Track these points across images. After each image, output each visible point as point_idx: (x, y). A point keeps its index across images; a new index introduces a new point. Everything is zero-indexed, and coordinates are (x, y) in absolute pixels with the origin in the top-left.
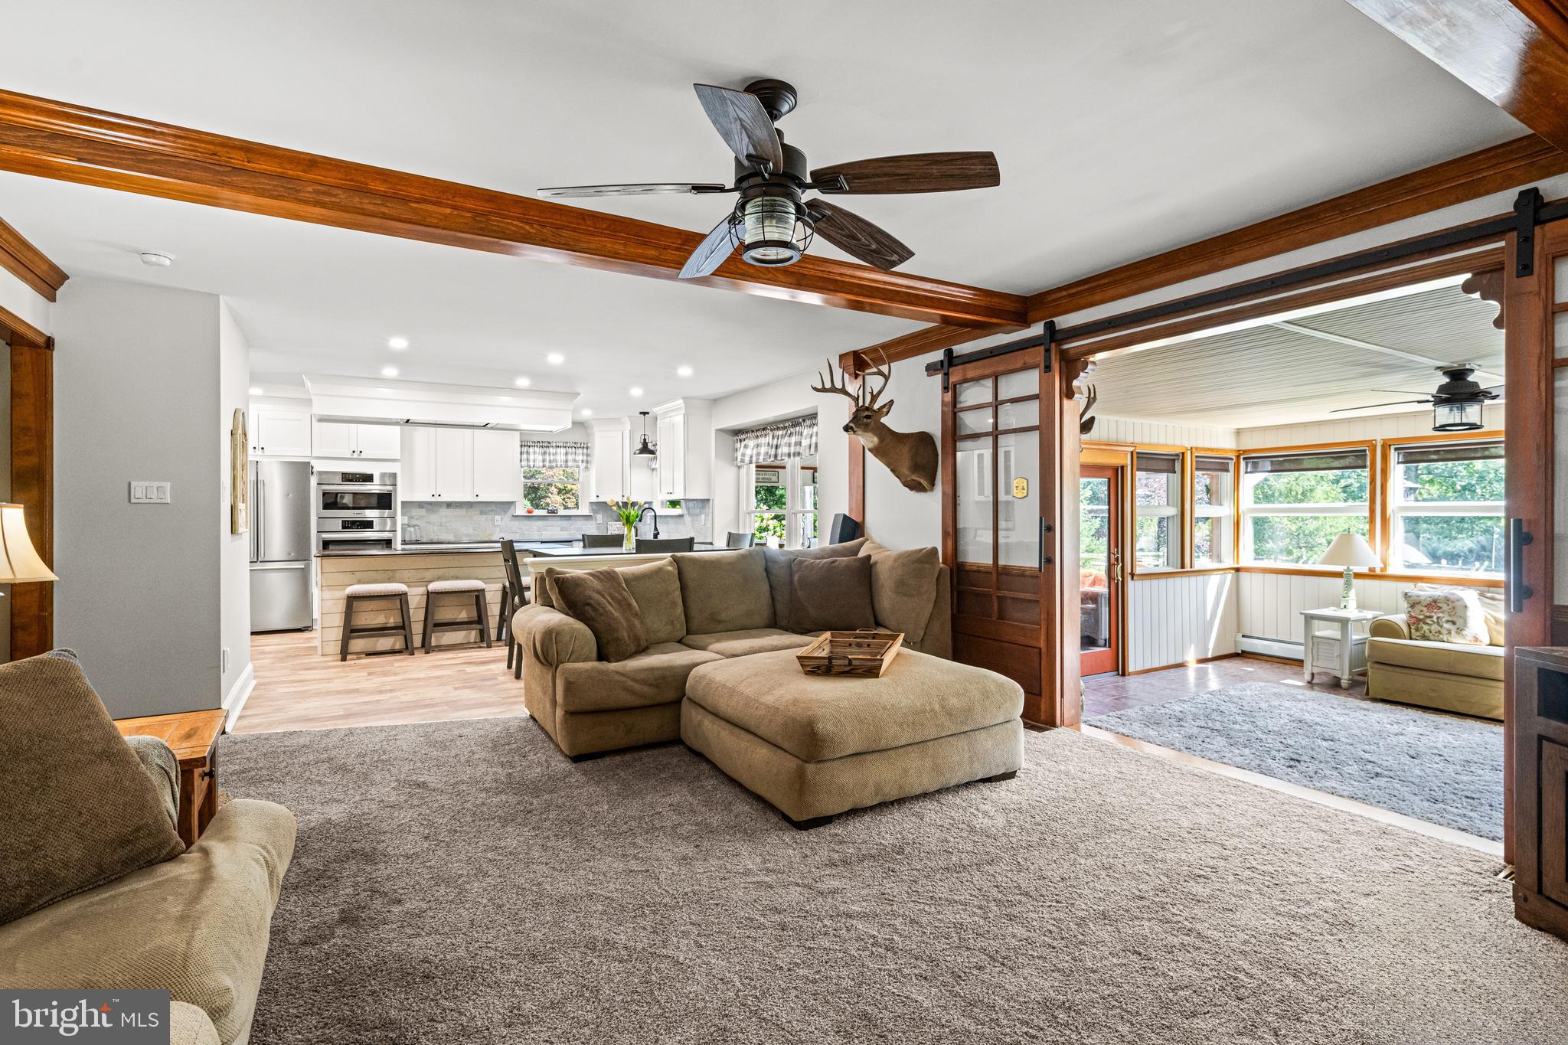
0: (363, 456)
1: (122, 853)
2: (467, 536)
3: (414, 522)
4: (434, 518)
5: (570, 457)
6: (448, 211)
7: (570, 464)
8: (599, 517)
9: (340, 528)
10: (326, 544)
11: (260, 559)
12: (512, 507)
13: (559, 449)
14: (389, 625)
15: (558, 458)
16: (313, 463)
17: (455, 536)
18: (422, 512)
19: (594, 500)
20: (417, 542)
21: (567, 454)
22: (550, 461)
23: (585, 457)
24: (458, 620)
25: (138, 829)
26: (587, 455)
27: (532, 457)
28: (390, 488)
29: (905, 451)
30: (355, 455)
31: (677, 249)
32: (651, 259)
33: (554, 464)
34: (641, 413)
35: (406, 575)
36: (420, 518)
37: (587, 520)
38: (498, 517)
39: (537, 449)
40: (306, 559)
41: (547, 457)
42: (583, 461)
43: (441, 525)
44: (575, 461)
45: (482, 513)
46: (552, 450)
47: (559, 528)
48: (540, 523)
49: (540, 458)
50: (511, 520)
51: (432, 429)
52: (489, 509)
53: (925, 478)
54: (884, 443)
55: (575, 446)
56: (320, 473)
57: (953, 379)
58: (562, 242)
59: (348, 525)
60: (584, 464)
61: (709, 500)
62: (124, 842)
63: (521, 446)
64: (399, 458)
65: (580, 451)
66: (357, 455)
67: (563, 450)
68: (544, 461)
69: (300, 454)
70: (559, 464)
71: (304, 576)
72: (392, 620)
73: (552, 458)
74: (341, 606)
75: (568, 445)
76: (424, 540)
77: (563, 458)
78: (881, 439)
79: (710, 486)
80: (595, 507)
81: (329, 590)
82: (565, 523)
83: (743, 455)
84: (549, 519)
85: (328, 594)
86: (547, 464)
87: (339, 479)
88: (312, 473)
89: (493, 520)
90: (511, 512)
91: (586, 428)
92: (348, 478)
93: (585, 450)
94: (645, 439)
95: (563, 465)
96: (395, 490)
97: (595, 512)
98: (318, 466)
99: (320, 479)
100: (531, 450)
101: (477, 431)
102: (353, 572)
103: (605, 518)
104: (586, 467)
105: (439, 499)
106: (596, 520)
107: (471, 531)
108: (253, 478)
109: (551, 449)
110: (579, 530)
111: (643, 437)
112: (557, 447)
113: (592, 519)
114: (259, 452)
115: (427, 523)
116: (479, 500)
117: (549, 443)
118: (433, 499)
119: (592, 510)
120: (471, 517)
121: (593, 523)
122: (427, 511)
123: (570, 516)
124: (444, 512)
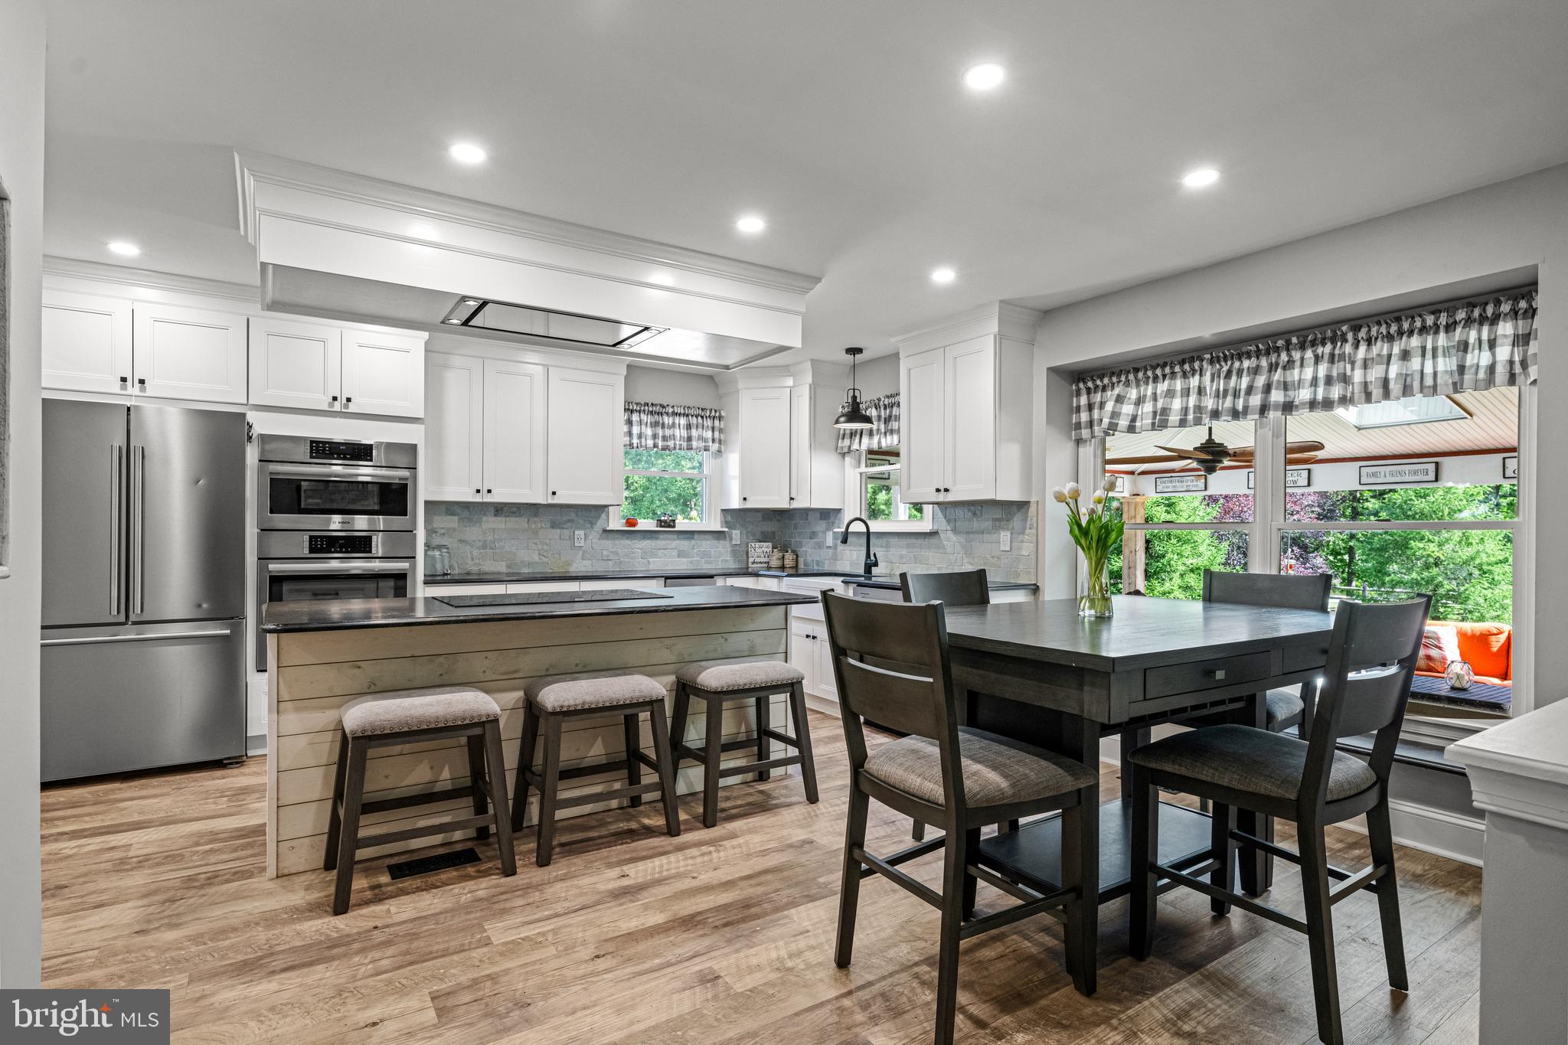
0: (353, 408)
2: (529, 564)
4: (473, 533)
5: (694, 433)
7: (694, 444)
8: (737, 536)
9: (306, 551)
10: (276, 586)
11: (132, 618)
12: (603, 516)
13: (677, 420)
14: (439, 787)
15: (677, 433)
16: (252, 417)
17: (508, 567)
18: (452, 522)
19: (735, 504)
21: (689, 427)
22: (664, 439)
23: (717, 434)
24: (586, 763)
26: (721, 431)
28: (405, 473)
30: (337, 406)
33: (671, 443)
34: (846, 351)
35: (478, 665)
36: (450, 532)
37: (718, 539)
38: (580, 533)
39: (644, 417)
40: (232, 615)
41: (660, 432)
42: (713, 440)
43: (484, 547)
44: (701, 439)
45: (553, 525)
46: (668, 420)
47: (675, 553)
48: (646, 544)
49: (649, 432)
50: (600, 538)
52: (565, 518)
55: (702, 413)
56: (264, 439)
59: (323, 545)
60: (716, 445)
64: (421, 415)
65: (709, 423)
66: (341, 407)
67: (683, 421)
68: (655, 436)
69: (226, 395)
70: (678, 443)
71: (227, 653)
72: (446, 774)
73: (668, 432)
74: (327, 750)
75: (691, 412)
77: (684, 433)
80: (729, 518)
81: (297, 710)
82: (684, 544)
83: (1115, 415)
84: (661, 536)
85: (293, 721)
86: (660, 444)
87: (303, 453)
88: (250, 438)
89: (572, 538)
90: (600, 524)
91: (716, 385)
92: (323, 449)
93: (717, 422)
94: (854, 397)
95: (685, 444)
96: (415, 478)
97: (727, 524)
98: (262, 424)
99: (263, 451)
102: (356, 664)
103: (745, 538)
104: (719, 451)
105: (488, 499)
106: (731, 539)
107: (536, 558)
108: (119, 441)
109: (666, 418)
110: (705, 555)
111: (851, 393)
112: (675, 414)
113: (725, 539)
114: (134, 390)
115: (461, 541)
116: (556, 500)
117: (663, 407)
118: (478, 499)
119: (726, 522)
120: (536, 533)
121: (727, 543)
122: (461, 520)
123: (692, 533)
124: (491, 522)
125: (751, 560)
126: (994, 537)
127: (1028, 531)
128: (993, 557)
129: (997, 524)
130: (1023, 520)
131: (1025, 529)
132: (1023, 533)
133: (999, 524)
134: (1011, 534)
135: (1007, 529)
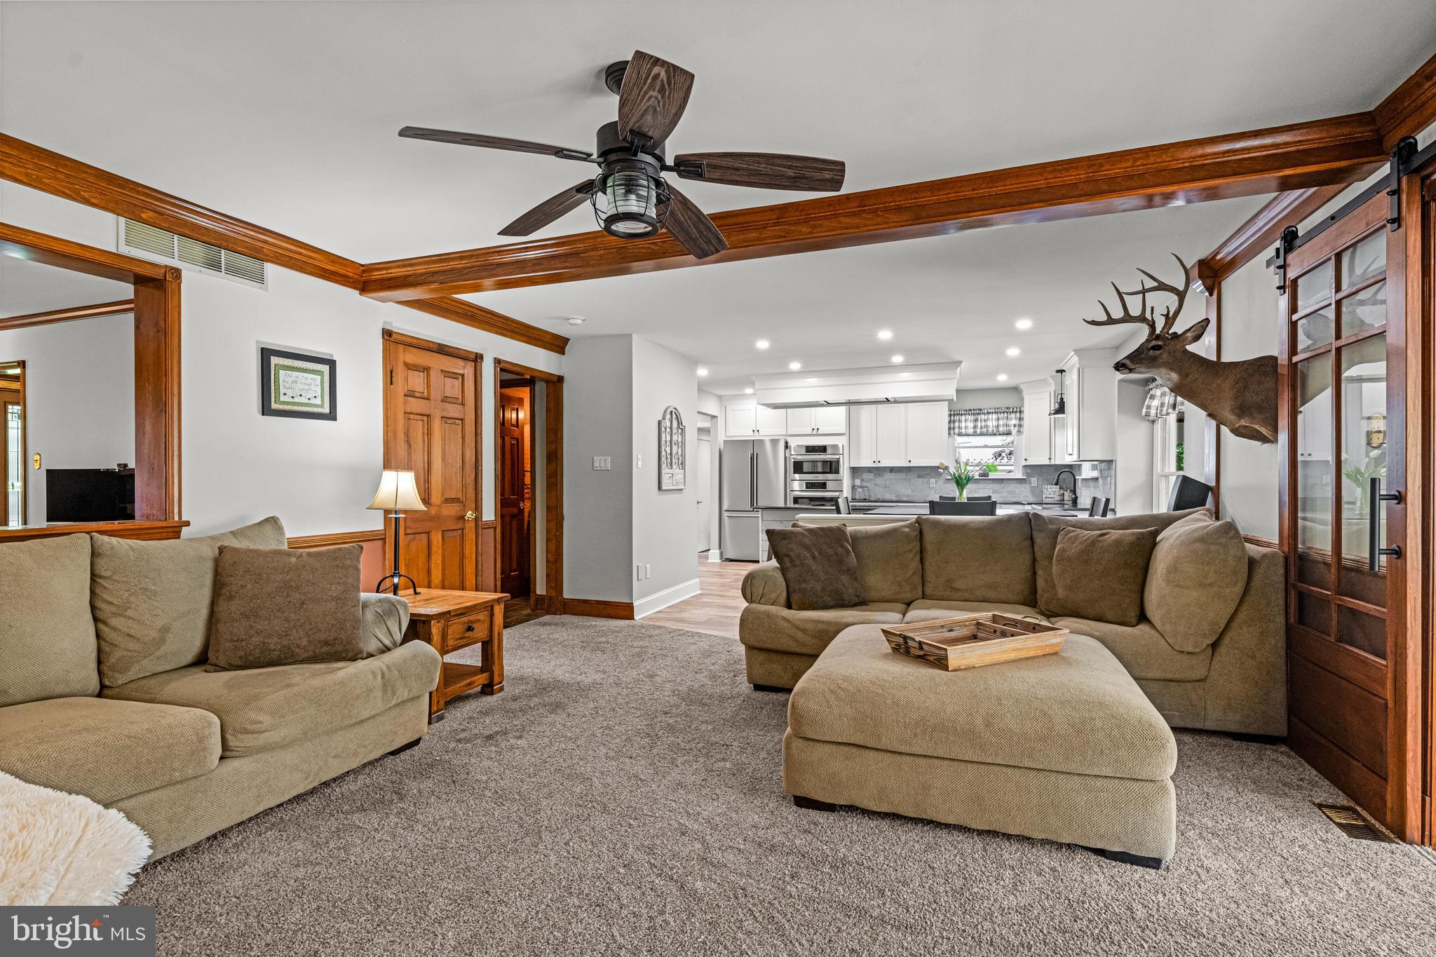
0: (820, 432)
1: (325, 649)
2: (907, 496)
3: (865, 484)
4: (879, 481)
5: (1001, 422)
6: (602, 252)
7: (1001, 429)
8: (1034, 481)
9: (806, 488)
10: (796, 500)
13: (990, 416)
15: (989, 423)
16: (788, 439)
17: (897, 496)
18: (871, 476)
19: (1024, 463)
20: (865, 500)
21: (998, 419)
22: (981, 428)
23: (1017, 421)
25: (336, 639)
26: (1020, 419)
27: (963, 425)
28: (838, 456)
29: (1226, 387)
30: (815, 432)
31: (776, 224)
32: (752, 241)
33: (985, 430)
34: (1058, 371)
36: (870, 480)
37: (1020, 483)
38: (933, 480)
39: (968, 417)
41: (979, 424)
42: (1015, 426)
43: (886, 487)
44: (1007, 425)
45: (919, 477)
46: (983, 417)
47: (991, 491)
49: (972, 425)
50: (945, 483)
51: (874, 406)
52: (925, 473)
53: (1264, 423)
54: (1189, 379)
55: (1008, 411)
57: (1291, 274)
58: (678, 250)
59: (810, 486)
60: (1017, 428)
61: (1112, 461)
62: (326, 643)
63: (950, 415)
64: (844, 433)
65: (1013, 415)
66: (816, 432)
67: (995, 416)
68: (975, 427)
70: (990, 430)
73: (983, 424)
75: (1001, 410)
76: (873, 499)
77: (995, 423)
78: (1184, 375)
79: (1112, 446)
80: (1029, 471)
82: (995, 486)
83: (1149, 407)
84: (983, 482)
86: (979, 431)
87: (802, 450)
88: (787, 447)
89: (928, 483)
90: (944, 475)
91: (1019, 392)
92: (810, 449)
93: (1018, 415)
94: (1062, 399)
95: (995, 430)
96: (841, 458)
97: (1029, 475)
98: (792, 442)
100: (963, 418)
101: (880, 406)
103: (1040, 482)
104: (1018, 431)
105: (879, 465)
106: (1030, 483)
107: (910, 492)
108: (752, 452)
110: (1010, 492)
111: (1060, 396)
112: (988, 413)
113: (1026, 483)
114: (756, 433)
115: (875, 485)
116: (911, 465)
117: (981, 410)
118: (875, 465)
119: (1027, 473)
120: (910, 480)
121: (1028, 486)
122: (875, 475)
123: (1003, 480)
124: (888, 476)
125: (1044, 496)
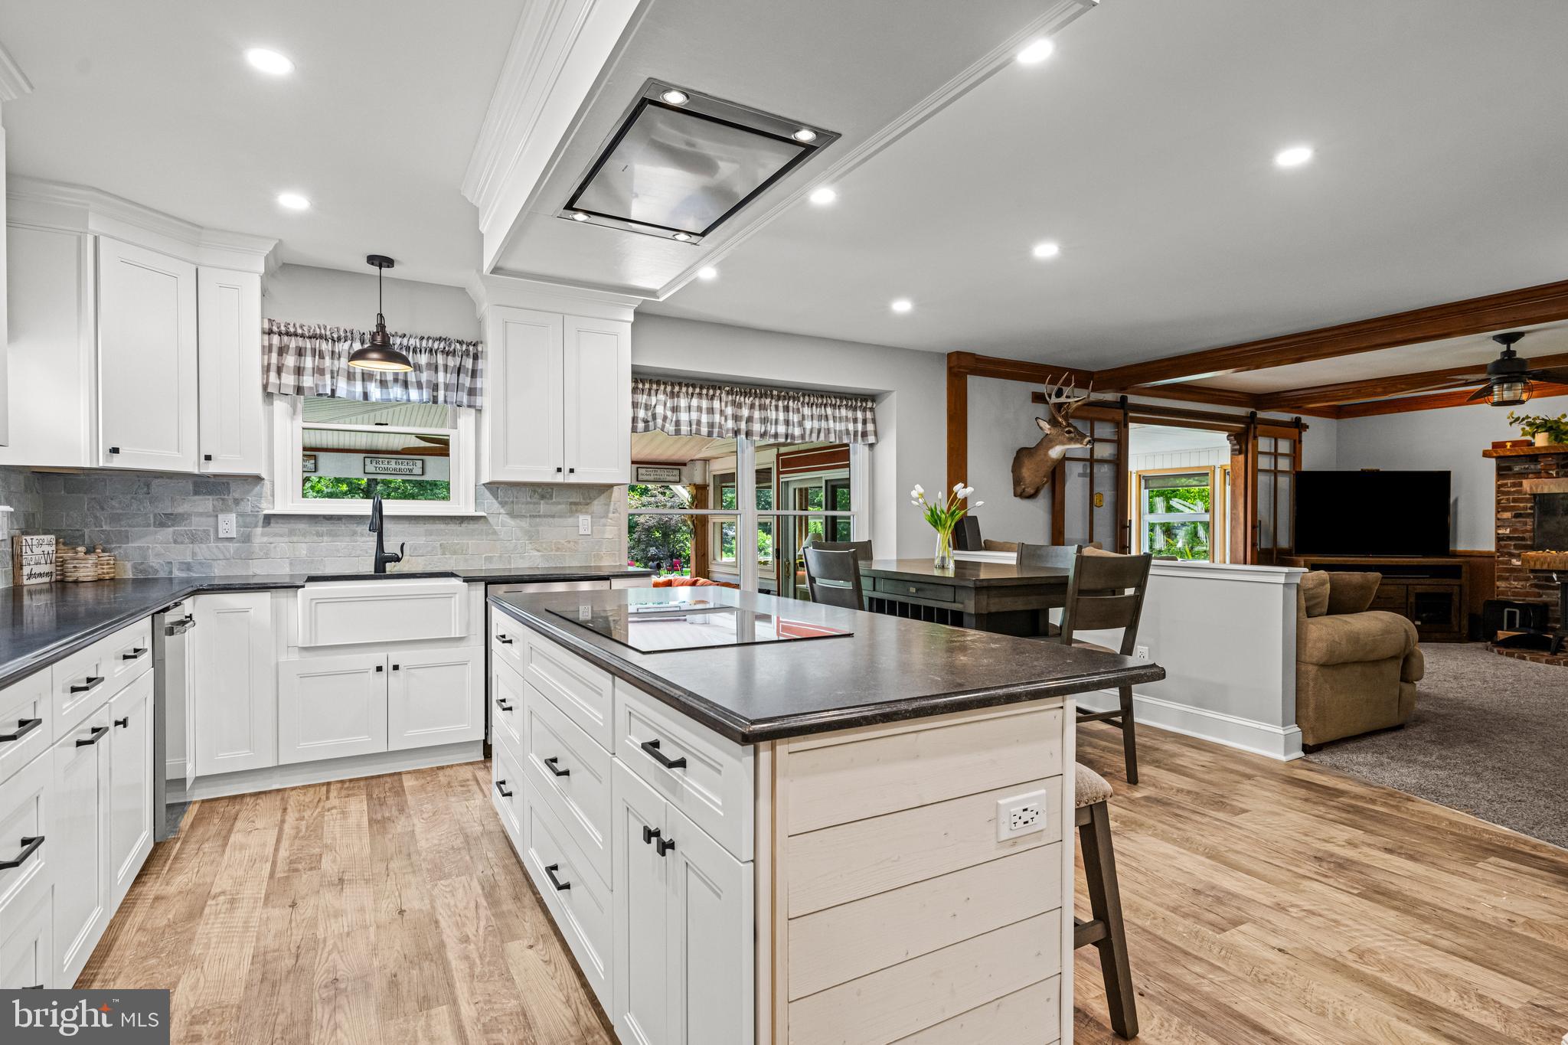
126: (570, 521)
127: (611, 515)
128: (569, 542)
129: (574, 507)
130: (605, 505)
131: (607, 512)
132: (606, 516)
133: (575, 508)
134: (592, 518)
135: (587, 513)
